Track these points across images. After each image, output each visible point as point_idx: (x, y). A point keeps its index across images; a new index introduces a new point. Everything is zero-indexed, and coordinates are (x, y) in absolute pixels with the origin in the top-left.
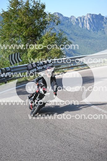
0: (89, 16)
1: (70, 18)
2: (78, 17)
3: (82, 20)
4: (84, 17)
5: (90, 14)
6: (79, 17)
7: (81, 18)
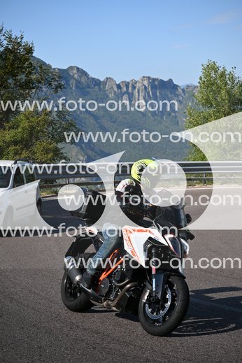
0: (146, 83)
1: (103, 82)
2: (122, 82)
3: (130, 88)
4: (136, 84)
5: (149, 78)
6: (125, 82)
7: (127, 85)
